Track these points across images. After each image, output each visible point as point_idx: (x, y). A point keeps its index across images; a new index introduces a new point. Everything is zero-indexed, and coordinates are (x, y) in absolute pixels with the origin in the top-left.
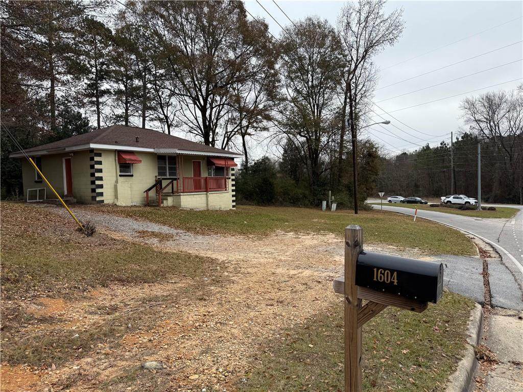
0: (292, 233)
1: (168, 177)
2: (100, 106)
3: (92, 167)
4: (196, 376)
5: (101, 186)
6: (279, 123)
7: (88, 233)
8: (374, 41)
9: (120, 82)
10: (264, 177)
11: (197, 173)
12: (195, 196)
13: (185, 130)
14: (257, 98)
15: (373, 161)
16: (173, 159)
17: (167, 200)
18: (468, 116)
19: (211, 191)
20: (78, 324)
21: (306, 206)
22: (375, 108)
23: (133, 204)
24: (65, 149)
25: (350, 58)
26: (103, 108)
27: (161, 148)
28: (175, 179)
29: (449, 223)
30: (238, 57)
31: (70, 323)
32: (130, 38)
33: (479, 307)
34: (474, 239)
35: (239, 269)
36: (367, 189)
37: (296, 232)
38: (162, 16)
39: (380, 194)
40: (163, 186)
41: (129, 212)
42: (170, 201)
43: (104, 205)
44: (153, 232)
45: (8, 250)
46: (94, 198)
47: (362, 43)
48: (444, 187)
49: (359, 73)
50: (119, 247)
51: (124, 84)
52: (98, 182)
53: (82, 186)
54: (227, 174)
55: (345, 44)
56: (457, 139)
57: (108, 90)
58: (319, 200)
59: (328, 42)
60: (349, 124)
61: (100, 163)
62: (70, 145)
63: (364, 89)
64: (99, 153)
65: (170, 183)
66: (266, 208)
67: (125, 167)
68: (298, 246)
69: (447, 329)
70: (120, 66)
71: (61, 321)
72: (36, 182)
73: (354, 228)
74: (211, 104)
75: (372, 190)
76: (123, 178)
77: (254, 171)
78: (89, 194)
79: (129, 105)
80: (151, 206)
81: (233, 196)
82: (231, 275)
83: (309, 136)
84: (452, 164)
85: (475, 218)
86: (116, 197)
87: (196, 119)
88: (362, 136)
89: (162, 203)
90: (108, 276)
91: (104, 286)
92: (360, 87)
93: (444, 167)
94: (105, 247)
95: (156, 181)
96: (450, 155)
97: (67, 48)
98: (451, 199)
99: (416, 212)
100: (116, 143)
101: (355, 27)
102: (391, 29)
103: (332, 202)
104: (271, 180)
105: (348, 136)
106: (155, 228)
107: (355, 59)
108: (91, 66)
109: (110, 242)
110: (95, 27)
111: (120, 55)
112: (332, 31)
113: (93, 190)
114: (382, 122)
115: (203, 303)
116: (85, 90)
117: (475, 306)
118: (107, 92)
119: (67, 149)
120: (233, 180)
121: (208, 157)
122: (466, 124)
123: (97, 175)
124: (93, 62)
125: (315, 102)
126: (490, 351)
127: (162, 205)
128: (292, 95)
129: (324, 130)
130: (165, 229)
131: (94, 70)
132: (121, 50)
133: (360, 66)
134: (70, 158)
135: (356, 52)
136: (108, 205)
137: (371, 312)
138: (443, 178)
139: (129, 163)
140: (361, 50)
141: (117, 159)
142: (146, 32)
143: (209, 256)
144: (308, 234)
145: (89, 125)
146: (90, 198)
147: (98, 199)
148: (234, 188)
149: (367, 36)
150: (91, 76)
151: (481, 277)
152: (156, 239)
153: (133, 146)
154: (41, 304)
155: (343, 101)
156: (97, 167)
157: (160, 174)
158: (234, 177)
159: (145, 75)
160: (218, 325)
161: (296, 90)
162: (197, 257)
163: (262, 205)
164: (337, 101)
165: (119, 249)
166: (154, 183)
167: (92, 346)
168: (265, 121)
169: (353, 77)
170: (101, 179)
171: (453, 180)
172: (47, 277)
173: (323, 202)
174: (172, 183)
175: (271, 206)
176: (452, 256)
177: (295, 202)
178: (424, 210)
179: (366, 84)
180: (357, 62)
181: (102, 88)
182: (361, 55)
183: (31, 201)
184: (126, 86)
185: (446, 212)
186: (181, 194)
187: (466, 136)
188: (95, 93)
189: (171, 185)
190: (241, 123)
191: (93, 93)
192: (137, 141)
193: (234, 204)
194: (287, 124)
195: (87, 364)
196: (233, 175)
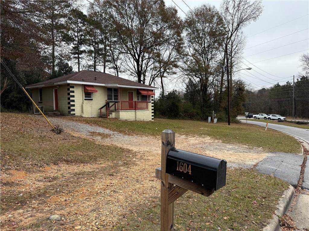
0: (184, 136)
1: (113, 101)
2: (80, 60)
3: (69, 94)
4: (80, 227)
5: (74, 105)
6: (183, 69)
7: (57, 132)
8: (243, 19)
9: (91, 46)
10: (173, 102)
11: (131, 98)
12: (128, 112)
13: (128, 74)
14: (170, 55)
15: (242, 93)
16: (116, 90)
17: (112, 114)
18: (305, 66)
19: (137, 110)
20: (27, 187)
21: (198, 120)
22: (243, 60)
23: (92, 116)
24: (54, 83)
25: (228, 29)
26: (81, 61)
27: (109, 83)
28: (117, 102)
29: (289, 132)
30: (159, 30)
31: (23, 186)
32: (97, 20)
33: (292, 188)
34: (303, 142)
35: (144, 157)
36: (237, 110)
37: (187, 135)
38: (115, 6)
39: (246, 113)
40: (110, 106)
41: (88, 121)
42: (113, 115)
43: (75, 117)
44: (99, 133)
45: (5, 141)
46: (69, 112)
47: (236, 20)
48: (288, 110)
49: (234, 38)
50: (74, 141)
51: (93, 47)
52: (72, 103)
53: (64, 105)
54: (149, 100)
55: (225, 21)
56: (298, 80)
57: (85, 50)
58: (207, 116)
59: (215, 20)
60: (225, 70)
61: (73, 92)
62: (57, 82)
63: (237, 48)
64: (73, 86)
65: (114, 104)
66: (173, 120)
67: (88, 95)
68: (185, 144)
69: (263, 203)
70: (91, 37)
71: (17, 185)
72: (39, 102)
73: (167, 132)
74: (142, 58)
75: (241, 111)
76: (86, 101)
77: (168, 98)
78: (67, 110)
79: (96, 59)
80: (103, 118)
81: (152, 113)
82: (137, 160)
83: (201, 77)
84: (294, 95)
85: (307, 130)
86: (82, 112)
87: (134, 67)
88: (235, 77)
89: (109, 116)
90: (60, 158)
91: (55, 164)
92: (234, 47)
93: (288, 97)
94: (66, 141)
95: (106, 103)
96: (293, 90)
97: (62, 26)
98: (271, 116)
99: (267, 125)
100: (83, 81)
101: (231, 11)
102: (254, 11)
103: (214, 118)
104: (177, 104)
105: (225, 78)
106: (101, 130)
107: (231, 30)
108: (75, 36)
109: (70, 138)
110: (78, 14)
111: (91, 30)
112: (217, 13)
113: (69, 108)
114: (247, 68)
115: (110, 178)
116: (72, 50)
117: (288, 188)
118: (84, 51)
119: (55, 84)
120: (152, 103)
121: (138, 89)
122: (303, 71)
123: (71, 99)
124: (76, 34)
125: (206, 56)
126: (292, 220)
127: (109, 117)
128: (192, 52)
129: (211, 74)
130: (107, 131)
131: (77, 39)
132: (92, 27)
133: (234, 34)
134: (57, 89)
135: (232, 26)
136: (78, 116)
137: (177, 193)
138: (288, 104)
139: (90, 92)
140: (235, 25)
141: (83, 90)
142: (106, 16)
143: (128, 148)
144: (194, 136)
145: (73, 71)
146: (67, 112)
147: (72, 113)
148: (153, 108)
149: (239, 16)
150: (75, 42)
151: (300, 168)
152: (100, 137)
153: (92, 82)
154: (10, 174)
155: (223, 56)
156: (71, 94)
157: (108, 99)
158: (153, 102)
159: (106, 41)
160: (112, 192)
161: (195, 49)
162: (121, 148)
163: (171, 119)
164: (220, 56)
165: (74, 142)
166: (105, 104)
167: (28, 202)
168: (174, 68)
169: (230, 41)
170: (73, 101)
171: (294, 106)
172: (20, 158)
173: (209, 117)
174: (115, 104)
175: (177, 119)
176: (284, 153)
177: (191, 117)
178: (274, 123)
179: (238, 45)
180: (232, 32)
181: (81, 49)
182: (235, 28)
183: (36, 113)
184: (94, 48)
185: (287, 126)
186: (120, 111)
187: (303, 78)
188: (77, 51)
189: (114, 105)
190: (160, 70)
191: (76, 52)
192: (95, 80)
193: (153, 117)
194: (188, 70)
195: (19, 214)
196: (152, 100)
